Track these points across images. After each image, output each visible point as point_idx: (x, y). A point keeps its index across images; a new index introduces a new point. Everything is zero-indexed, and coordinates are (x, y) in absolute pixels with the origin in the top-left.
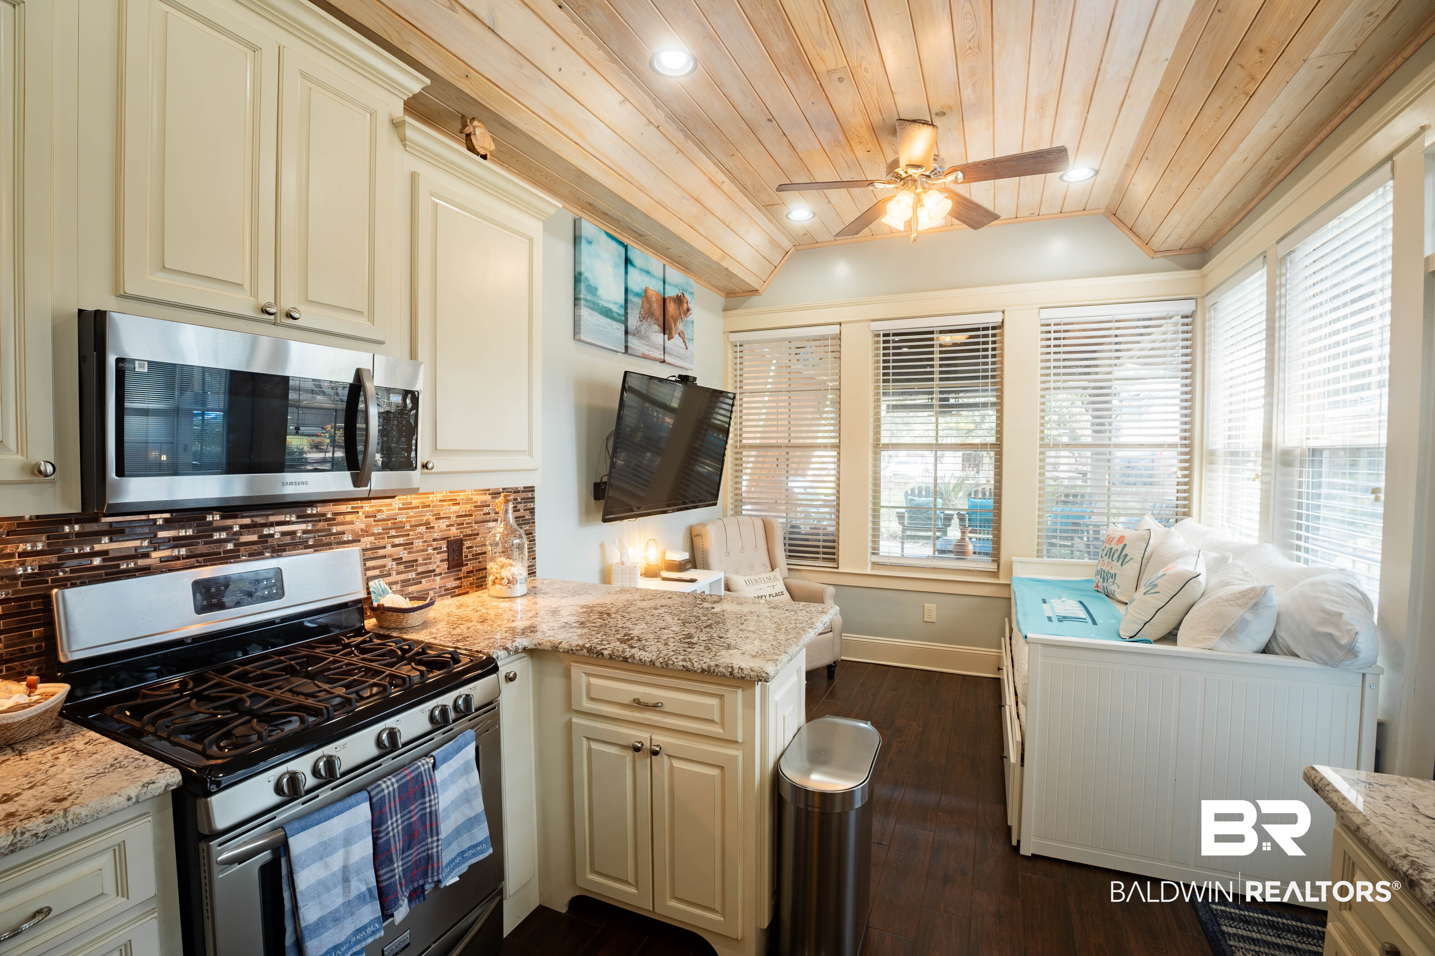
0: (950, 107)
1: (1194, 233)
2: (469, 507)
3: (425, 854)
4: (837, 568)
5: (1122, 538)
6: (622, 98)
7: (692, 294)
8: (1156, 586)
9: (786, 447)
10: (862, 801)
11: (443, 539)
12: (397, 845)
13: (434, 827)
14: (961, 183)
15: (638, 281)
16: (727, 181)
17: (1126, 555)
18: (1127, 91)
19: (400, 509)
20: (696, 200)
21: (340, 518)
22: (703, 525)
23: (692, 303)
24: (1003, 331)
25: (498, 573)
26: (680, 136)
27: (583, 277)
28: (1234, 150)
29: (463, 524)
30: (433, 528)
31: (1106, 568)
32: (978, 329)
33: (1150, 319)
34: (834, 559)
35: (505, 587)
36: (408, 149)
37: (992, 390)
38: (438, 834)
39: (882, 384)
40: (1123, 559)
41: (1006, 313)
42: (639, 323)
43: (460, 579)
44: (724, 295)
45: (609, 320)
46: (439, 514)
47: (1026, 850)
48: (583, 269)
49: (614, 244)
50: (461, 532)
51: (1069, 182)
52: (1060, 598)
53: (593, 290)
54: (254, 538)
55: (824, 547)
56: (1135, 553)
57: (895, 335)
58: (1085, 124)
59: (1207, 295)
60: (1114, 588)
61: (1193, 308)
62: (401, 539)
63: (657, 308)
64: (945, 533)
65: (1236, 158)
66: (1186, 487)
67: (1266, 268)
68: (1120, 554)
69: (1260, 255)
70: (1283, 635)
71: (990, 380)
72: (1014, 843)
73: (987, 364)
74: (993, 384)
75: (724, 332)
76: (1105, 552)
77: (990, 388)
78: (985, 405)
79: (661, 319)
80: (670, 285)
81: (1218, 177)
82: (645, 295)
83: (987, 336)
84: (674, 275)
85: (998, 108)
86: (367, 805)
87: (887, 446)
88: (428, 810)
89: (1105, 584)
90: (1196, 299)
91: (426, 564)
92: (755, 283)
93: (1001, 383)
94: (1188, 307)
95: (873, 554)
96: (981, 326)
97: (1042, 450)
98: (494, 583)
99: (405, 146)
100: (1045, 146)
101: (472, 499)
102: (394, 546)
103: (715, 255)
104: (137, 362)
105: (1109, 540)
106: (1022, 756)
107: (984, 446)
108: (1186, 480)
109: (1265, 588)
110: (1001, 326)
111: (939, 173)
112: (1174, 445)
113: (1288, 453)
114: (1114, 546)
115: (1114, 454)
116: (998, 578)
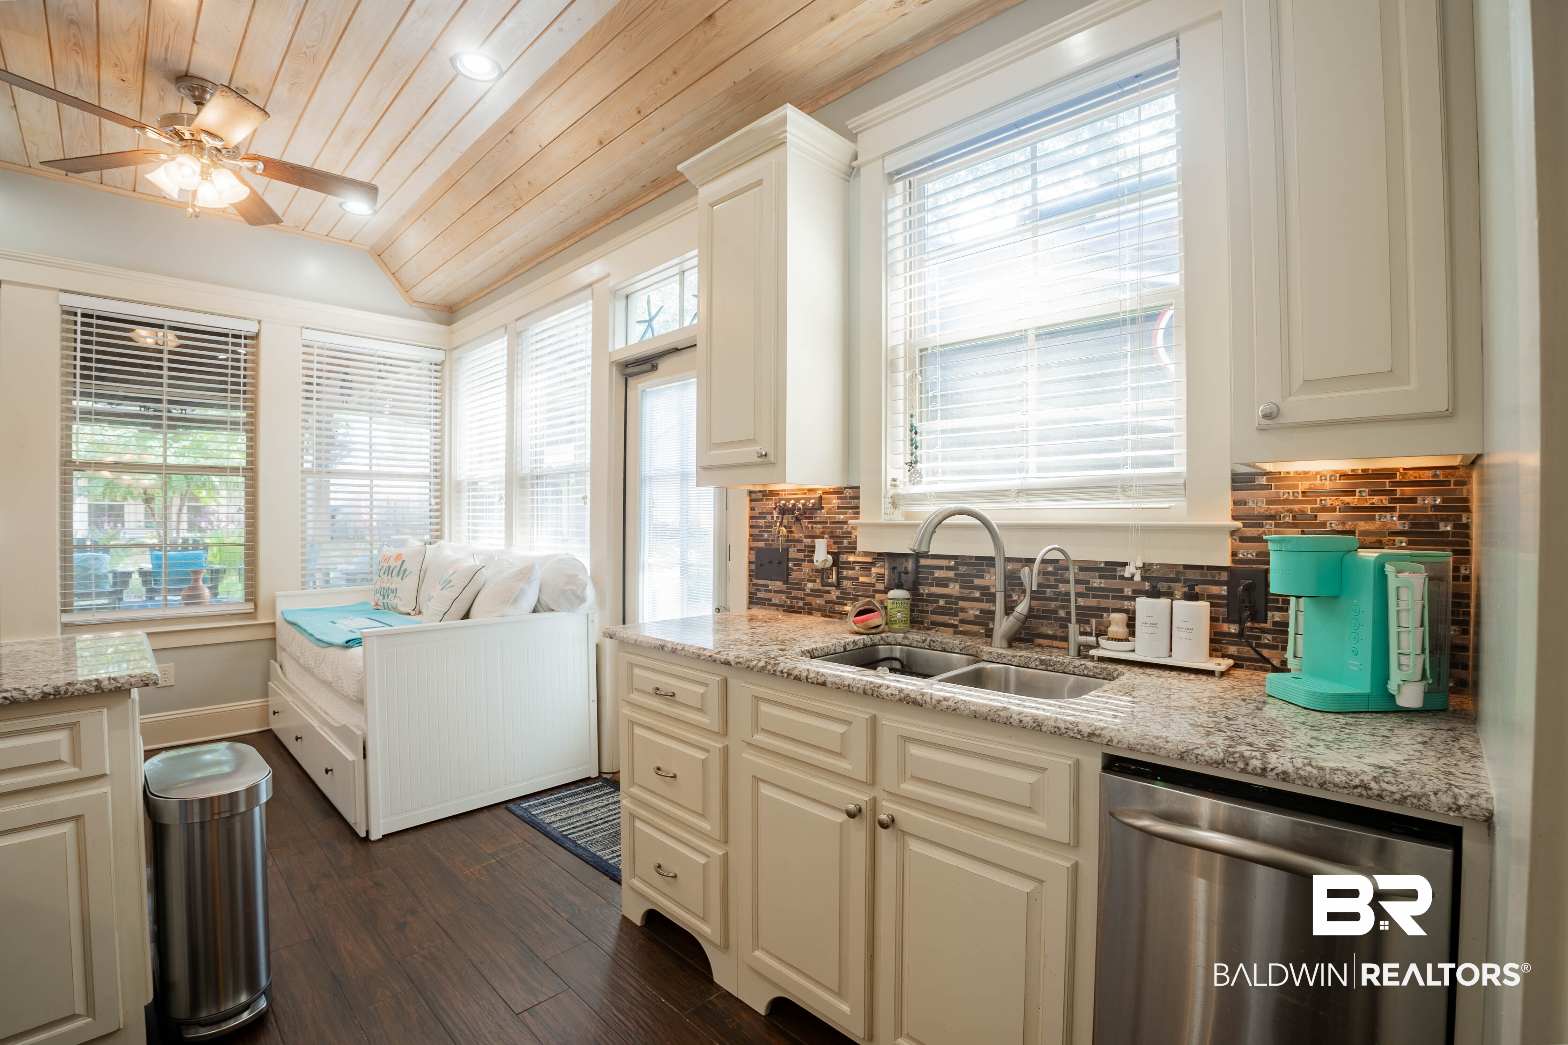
1: (449, 294)
5: (399, 556)
8: (450, 581)
10: (267, 797)
14: (260, 174)
17: (405, 570)
18: (425, 160)
24: (258, 344)
31: (385, 586)
32: (226, 335)
33: (398, 359)
37: (245, 408)
39: (78, 380)
40: (402, 573)
41: (262, 324)
47: (375, 836)
51: (346, 211)
52: (345, 618)
56: (412, 567)
57: (99, 318)
58: (381, 168)
59: (454, 349)
60: (396, 601)
61: (443, 358)
66: (438, 514)
67: (506, 337)
68: (400, 570)
69: (502, 326)
70: (545, 599)
71: (242, 396)
72: (363, 834)
73: (237, 376)
74: (246, 400)
76: (383, 571)
77: (242, 404)
78: (235, 423)
81: (480, 258)
83: (238, 345)
85: (307, 117)
89: (385, 601)
90: (445, 350)
93: (254, 401)
94: (439, 356)
95: (64, 611)
96: (231, 332)
100: (336, 171)
105: (387, 559)
106: (364, 749)
107: (235, 470)
108: (438, 507)
109: (533, 565)
110: (256, 337)
111: (234, 152)
112: (426, 476)
113: (523, 479)
114: (392, 564)
115: (375, 482)
116: (255, 619)
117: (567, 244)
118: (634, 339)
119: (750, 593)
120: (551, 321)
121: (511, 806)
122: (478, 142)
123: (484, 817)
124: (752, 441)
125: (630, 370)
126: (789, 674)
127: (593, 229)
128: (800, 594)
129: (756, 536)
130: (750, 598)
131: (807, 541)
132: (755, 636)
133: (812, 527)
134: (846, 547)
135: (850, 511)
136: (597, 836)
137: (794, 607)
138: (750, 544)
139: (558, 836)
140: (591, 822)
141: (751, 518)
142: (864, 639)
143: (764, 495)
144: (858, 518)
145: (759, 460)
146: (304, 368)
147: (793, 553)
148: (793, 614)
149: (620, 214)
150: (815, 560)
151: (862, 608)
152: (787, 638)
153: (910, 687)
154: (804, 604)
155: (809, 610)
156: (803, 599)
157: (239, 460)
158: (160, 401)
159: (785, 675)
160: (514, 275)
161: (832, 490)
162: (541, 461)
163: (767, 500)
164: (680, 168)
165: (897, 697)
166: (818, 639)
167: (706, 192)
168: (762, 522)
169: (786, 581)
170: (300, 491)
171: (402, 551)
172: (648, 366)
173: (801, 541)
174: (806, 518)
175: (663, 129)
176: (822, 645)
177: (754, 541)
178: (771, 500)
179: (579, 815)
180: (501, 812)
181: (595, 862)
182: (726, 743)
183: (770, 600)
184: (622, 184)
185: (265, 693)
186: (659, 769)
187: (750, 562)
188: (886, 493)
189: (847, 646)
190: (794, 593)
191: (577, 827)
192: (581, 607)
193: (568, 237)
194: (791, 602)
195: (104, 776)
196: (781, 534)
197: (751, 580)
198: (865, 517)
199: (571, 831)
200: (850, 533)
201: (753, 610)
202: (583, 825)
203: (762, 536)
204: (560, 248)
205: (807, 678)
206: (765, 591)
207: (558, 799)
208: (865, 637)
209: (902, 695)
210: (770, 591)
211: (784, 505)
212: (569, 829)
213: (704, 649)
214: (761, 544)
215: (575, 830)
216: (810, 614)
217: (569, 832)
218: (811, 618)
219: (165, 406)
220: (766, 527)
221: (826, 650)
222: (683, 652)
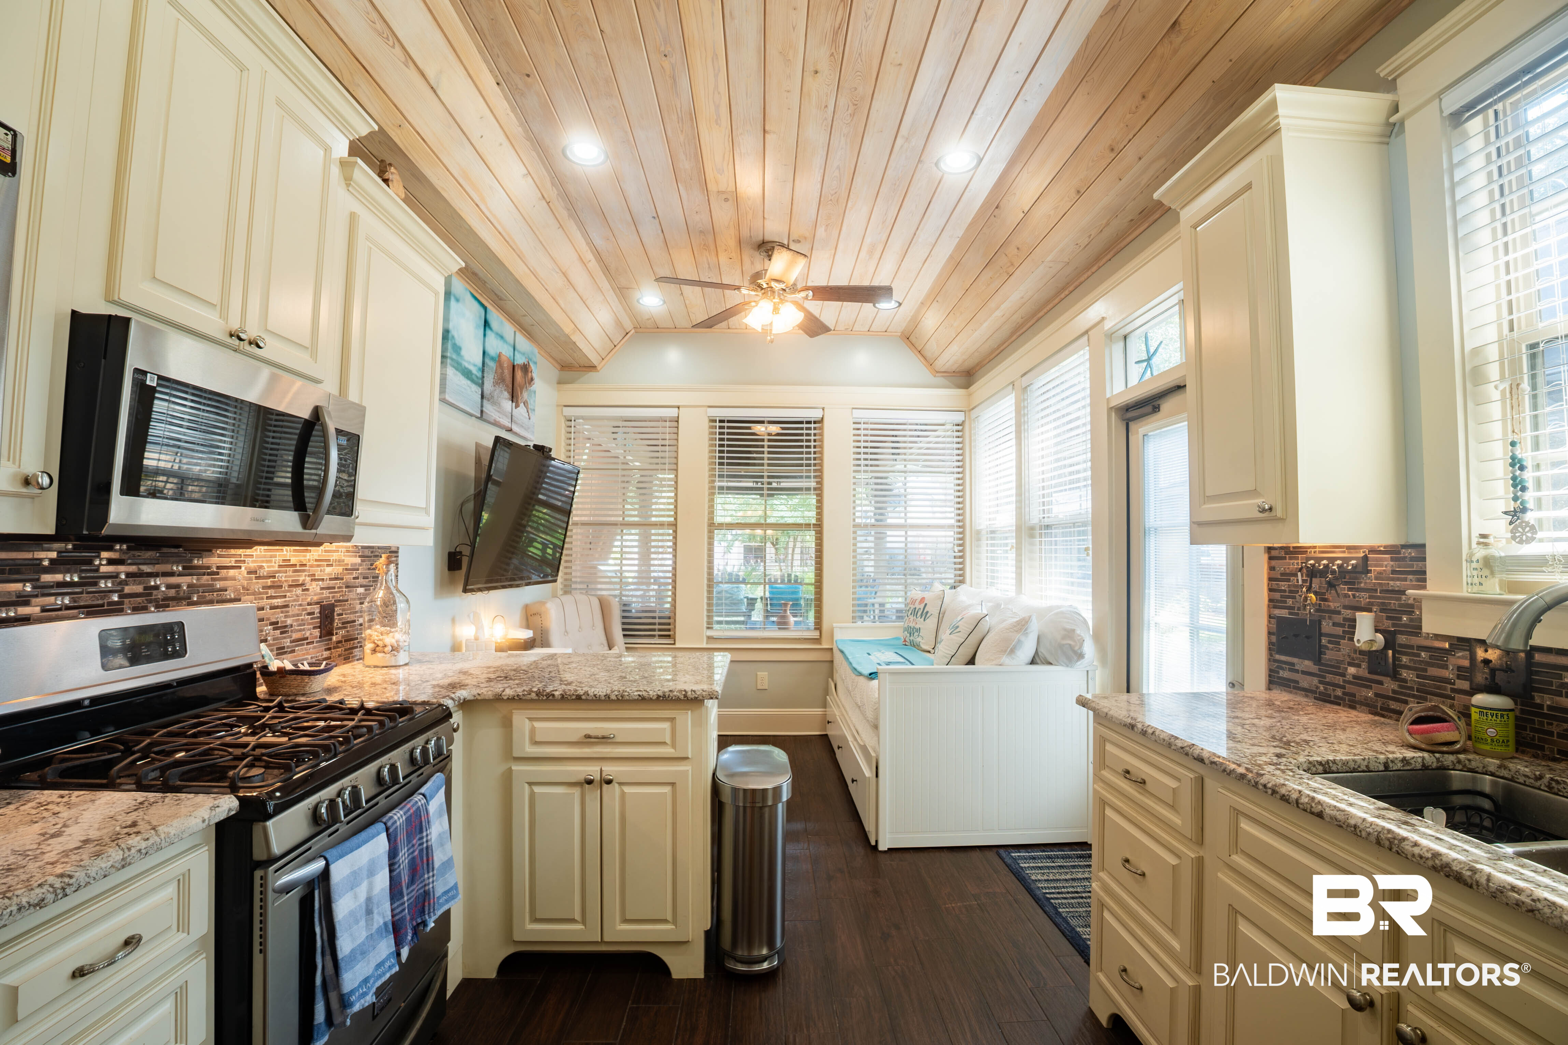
0: (805, 238)
1: (965, 361)
2: (339, 569)
3: (422, 891)
4: (674, 644)
5: (923, 599)
6: (526, 172)
7: (535, 363)
8: (958, 627)
9: (621, 524)
10: (787, 798)
11: (317, 603)
12: (405, 878)
13: (431, 862)
14: (810, 300)
15: (495, 346)
16: (593, 260)
17: (927, 612)
18: (933, 252)
19: (280, 566)
20: (564, 274)
21: (223, 573)
22: (543, 603)
23: (535, 373)
24: (822, 426)
25: (380, 640)
26: (565, 213)
27: (450, 336)
28: (998, 308)
29: (334, 588)
30: (307, 590)
31: (912, 625)
32: (802, 422)
33: (926, 425)
34: (669, 636)
35: (388, 655)
36: (350, 189)
37: (814, 477)
38: (433, 870)
39: (717, 467)
40: (925, 615)
41: (825, 410)
42: (492, 388)
43: (329, 649)
44: (559, 367)
45: (469, 382)
46: (314, 575)
47: (882, 847)
48: (451, 327)
49: (476, 304)
50: (333, 597)
51: (879, 309)
52: (880, 651)
53: (457, 349)
54: (139, 589)
55: (660, 624)
56: (933, 610)
57: (729, 421)
58: (898, 269)
59: (973, 409)
60: (919, 639)
61: (963, 419)
62: (279, 600)
63: (507, 373)
64: (750, 616)
65: (998, 313)
66: (961, 560)
67: (1014, 394)
68: (923, 612)
69: (1009, 385)
70: (1043, 651)
71: (812, 468)
72: (873, 843)
73: (809, 453)
74: (815, 471)
75: (558, 406)
76: (910, 612)
77: (812, 474)
78: (808, 489)
79: (511, 386)
80: (519, 352)
81: (985, 325)
82: (498, 359)
83: (810, 429)
84: (523, 342)
85: (840, 246)
86: (384, 835)
87: (721, 526)
88: (425, 845)
89: (912, 638)
90: (964, 411)
91: (300, 630)
92: (594, 359)
93: (821, 471)
94: (959, 417)
95: (708, 628)
96: (805, 420)
97: (855, 529)
98: (374, 651)
99: (348, 185)
100: (867, 283)
101: (343, 561)
102: (272, 608)
103: (568, 329)
104: (149, 375)
105: (913, 602)
106: (877, 768)
107: (808, 525)
108: (961, 554)
109: (1030, 617)
110: (821, 421)
111: (794, 289)
112: (952, 526)
113: (1032, 528)
114: (917, 606)
115: (909, 533)
116: (820, 644)
117: (1063, 296)
118: (1133, 381)
119: (1271, 670)
120: (1053, 372)
121: (1002, 851)
122: (971, 224)
123: (976, 855)
124: (1254, 493)
125: (1130, 414)
126: (1274, 792)
127: (1086, 276)
128: (1339, 680)
129: (1278, 601)
130: (1270, 676)
131: (1347, 613)
132: (1254, 729)
133: (1354, 596)
134: (1405, 626)
135: (1410, 577)
136: (1081, 909)
137: (1330, 696)
138: (1269, 611)
139: (1041, 896)
140: (1077, 892)
141: (1270, 579)
142: (1423, 758)
143: (1286, 553)
144: (1424, 587)
145: (1261, 515)
146: (854, 441)
147: (1327, 626)
148: (1328, 705)
149: (1111, 254)
150: (1355, 640)
151: (1423, 714)
152: (1297, 739)
153: (1453, 855)
154: (1344, 693)
155: (1352, 703)
156: (1343, 687)
157: (811, 516)
158: (762, 477)
159: (1270, 791)
160: (1018, 334)
161: (1382, 549)
162: (1050, 511)
163: (1291, 558)
164: (1156, 196)
165: (1430, 863)
166: (1344, 747)
167: (1188, 214)
168: (1284, 586)
169: (1318, 661)
170: (852, 541)
171: (926, 595)
172: (1149, 408)
173: (1339, 613)
174: (1346, 583)
175: (1140, 159)
176: (1343, 758)
177: (1275, 607)
178: (1297, 558)
179: (1066, 880)
180: (991, 855)
181: (1072, 938)
182: (1201, 854)
183: (1297, 682)
184: (1107, 224)
185: (825, 705)
186: (1127, 861)
187: (1270, 633)
188: (1471, 555)
189: (1391, 765)
190: (1329, 677)
191: (1062, 893)
192: (1079, 663)
193: (1063, 289)
194: (1326, 689)
195: (687, 758)
196: (1309, 602)
197: (1271, 655)
198: (1433, 588)
199: (1055, 896)
200: (1412, 606)
201: (1274, 691)
202: (1068, 893)
203: (1285, 602)
204: (1056, 301)
205: (1297, 800)
206: (1291, 670)
207: (1049, 857)
208: (1426, 755)
209: (1437, 862)
210: (1297, 671)
211: (1313, 565)
212: (1053, 893)
213: (1177, 738)
214: (1284, 613)
215: (1059, 896)
216: (1353, 707)
217: (1052, 896)
218: (1354, 713)
219: (766, 480)
220: (1290, 592)
221: (1352, 765)
222: (1153, 737)
